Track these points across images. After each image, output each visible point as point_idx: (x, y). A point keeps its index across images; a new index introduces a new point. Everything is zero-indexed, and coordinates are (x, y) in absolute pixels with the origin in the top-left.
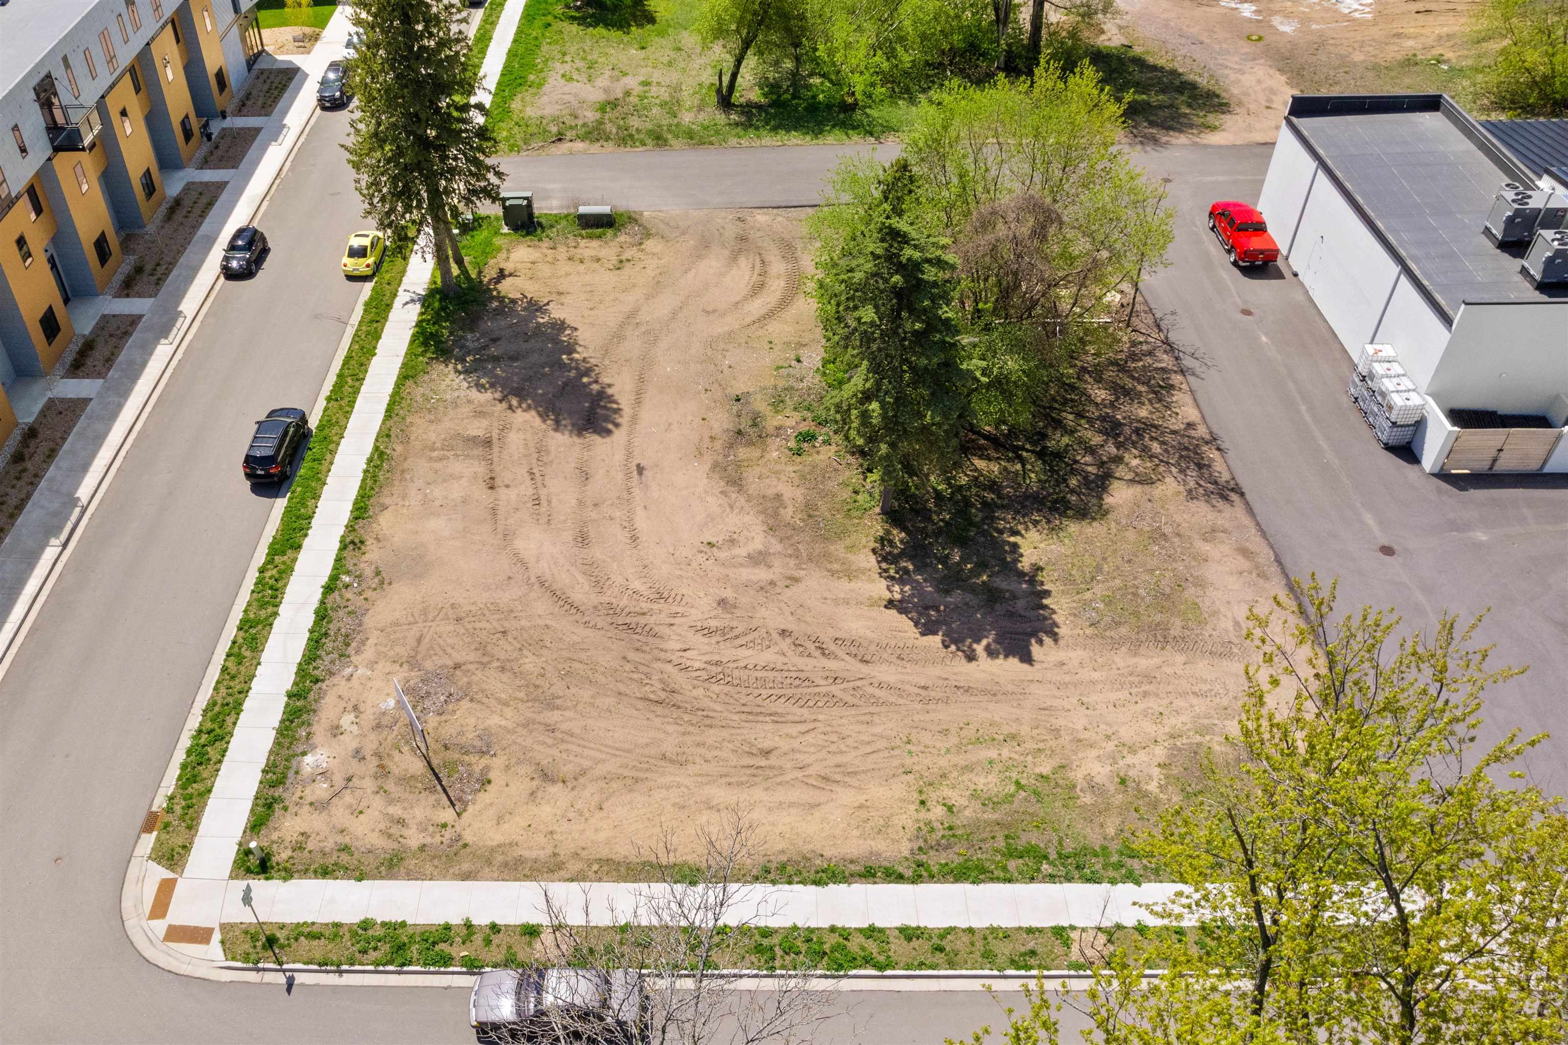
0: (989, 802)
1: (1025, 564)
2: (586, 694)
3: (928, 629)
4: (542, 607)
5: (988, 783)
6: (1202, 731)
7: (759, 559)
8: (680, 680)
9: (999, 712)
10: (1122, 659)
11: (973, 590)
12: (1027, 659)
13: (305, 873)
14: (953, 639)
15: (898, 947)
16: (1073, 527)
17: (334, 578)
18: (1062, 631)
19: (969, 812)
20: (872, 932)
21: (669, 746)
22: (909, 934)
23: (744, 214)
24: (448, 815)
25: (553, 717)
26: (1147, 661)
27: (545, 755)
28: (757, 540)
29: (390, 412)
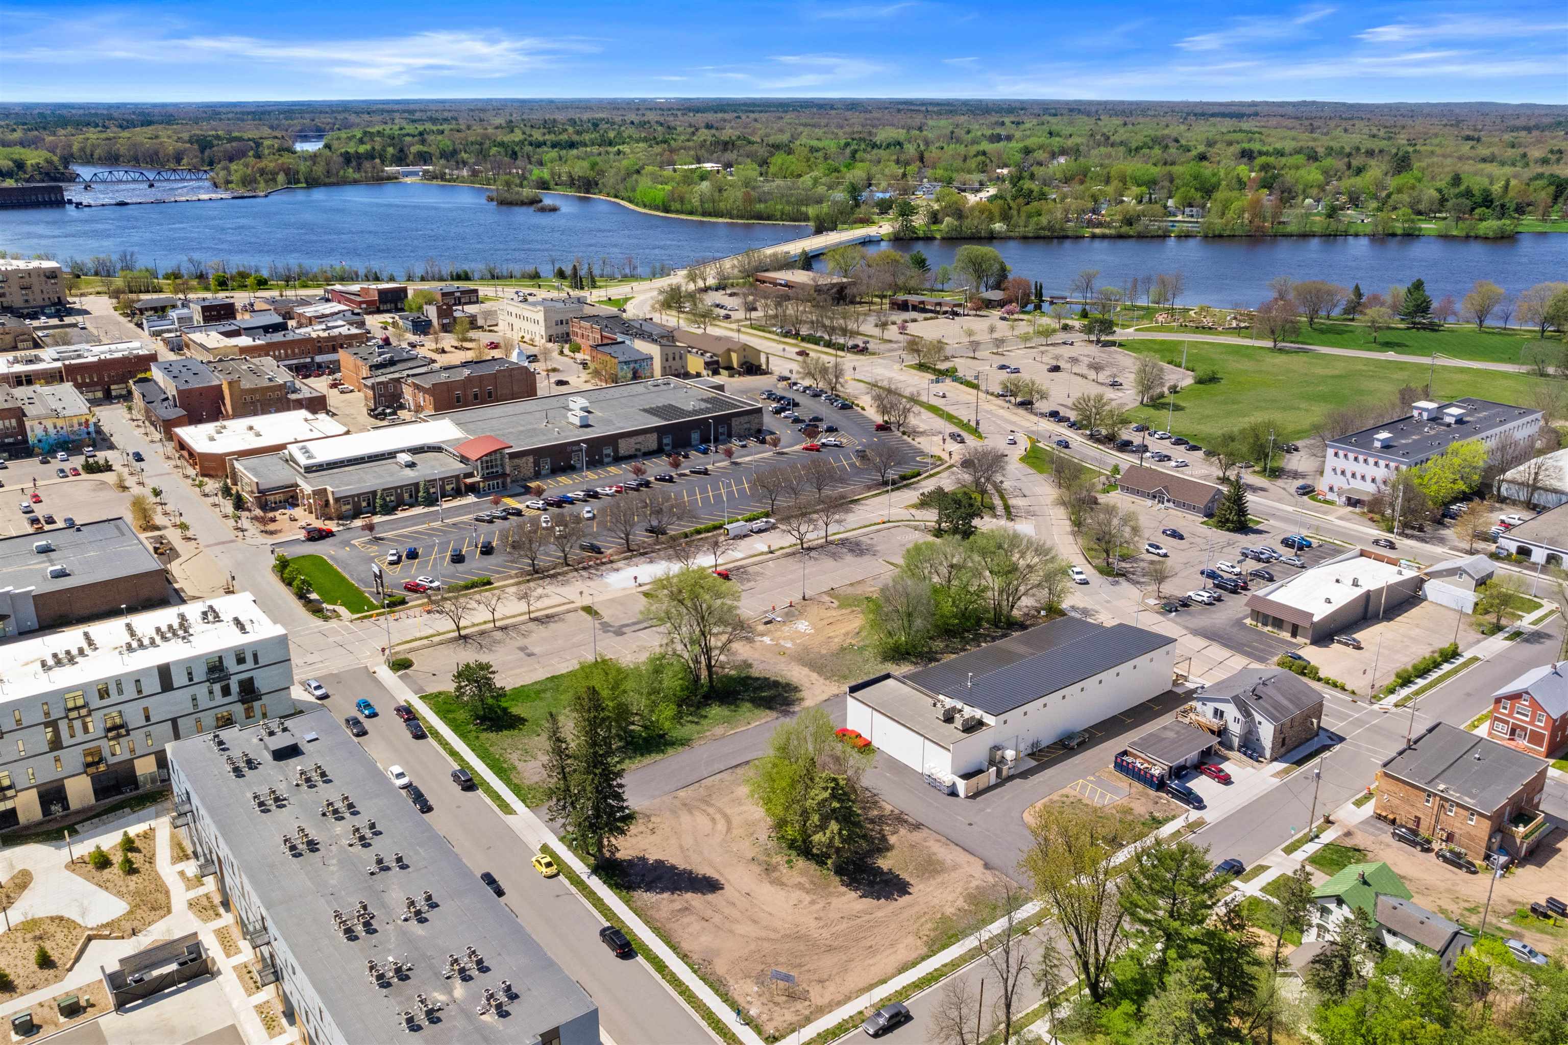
0: (935, 929)
1: (885, 870)
2: (807, 958)
3: (879, 899)
4: (766, 945)
5: (929, 925)
6: (966, 889)
7: (813, 902)
8: (828, 942)
9: (916, 909)
10: (932, 882)
11: (878, 883)
12: (910, 894)
13: (788, 1034)
14: (887, 898)
15: (944, 969)
16: (889, 854)
17: (692, 968)
18: (912, 882)
19: (932, 934)
20: (936, 970)
21: (844, 958)
22: (945, 966)
23: (675, 794)
24: (807, 1003)
25: (806, 968)
26: (939, 879)
27: (816, 977)
28: (807, 898)
29: (640, 917)
